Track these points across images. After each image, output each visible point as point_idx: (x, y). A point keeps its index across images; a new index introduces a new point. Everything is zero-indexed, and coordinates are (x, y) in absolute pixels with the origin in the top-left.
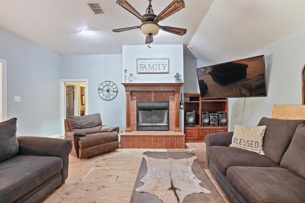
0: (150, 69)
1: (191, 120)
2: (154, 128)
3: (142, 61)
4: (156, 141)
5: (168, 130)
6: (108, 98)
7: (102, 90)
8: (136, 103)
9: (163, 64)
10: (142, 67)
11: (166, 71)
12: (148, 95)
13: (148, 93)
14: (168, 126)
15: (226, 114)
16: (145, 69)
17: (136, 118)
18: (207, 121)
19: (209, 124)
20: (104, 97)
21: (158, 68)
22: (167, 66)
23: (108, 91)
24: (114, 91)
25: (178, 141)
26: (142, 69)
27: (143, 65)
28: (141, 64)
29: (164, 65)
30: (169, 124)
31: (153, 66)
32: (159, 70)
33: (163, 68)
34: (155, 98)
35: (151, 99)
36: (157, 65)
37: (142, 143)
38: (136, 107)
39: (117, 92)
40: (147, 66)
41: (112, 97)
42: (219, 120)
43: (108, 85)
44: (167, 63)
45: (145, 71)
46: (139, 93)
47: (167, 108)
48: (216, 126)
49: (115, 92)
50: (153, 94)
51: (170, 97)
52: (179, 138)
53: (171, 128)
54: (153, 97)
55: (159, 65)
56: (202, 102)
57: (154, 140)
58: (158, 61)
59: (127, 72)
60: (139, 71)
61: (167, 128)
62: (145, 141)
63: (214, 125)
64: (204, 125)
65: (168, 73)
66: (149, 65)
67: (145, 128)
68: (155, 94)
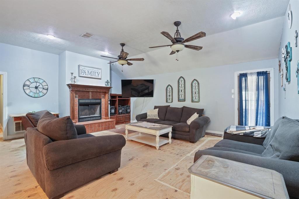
0: (88, 74)
1: (113, 111)
2: (92, 119)
3: (83, 67)
4: (99, 126)
5: (101, 119)
6: (36, 95)
7: (29, 87)
8: (78, 100)
9: (97, 72)
10: (83, 72)
11: (100, 77)
12: (88, 94)
13: (87, 93)
14: (101, 116)
15: (130, 106)
16: (85, 74)
17: (78, 112)
18: (121, 111)
19: (122, 113)
20: (31, 94)
21: (94, 75)
22: (100, 74)
23: (36, 88)
24: (43, 89)
25: (112, 124)
26: (83, 73)
27: (83, 70)
28: (82, 69)
29: (99, 73)
30: (101, 115)
31: (91, 72)
32: (95, 76)
33: (98, 75)
34: (92, 96)
35: (89, 97)
36: (93, 72)
37: (90, 129)
38: (78, 103)
39: (47, 89)
40: (87, 72)
41: (41, 94)
42: (126, 110)
43: (37, 82)
44: (100, 72)
45: (84, 75)
46: (80, 92)
47: (100, 104)
48: (125, 114)
49: (46, 89)
50: (90, 93)
51: (102, 96)
52: (112, 122)
53: (103, 117)
54: (91, 96)
55: (95, 72)
56: (118, 99)
57: (98, 125)
58: (94, 69)
59: (73, 74)
60: (81, 75)
61: (100, 118)
62: (92, 127)
63: (124, 113)
64: (119, 114)
65: (101, 79)
66: (88, 71)
67: (85, 119)
68: (92, 93)
